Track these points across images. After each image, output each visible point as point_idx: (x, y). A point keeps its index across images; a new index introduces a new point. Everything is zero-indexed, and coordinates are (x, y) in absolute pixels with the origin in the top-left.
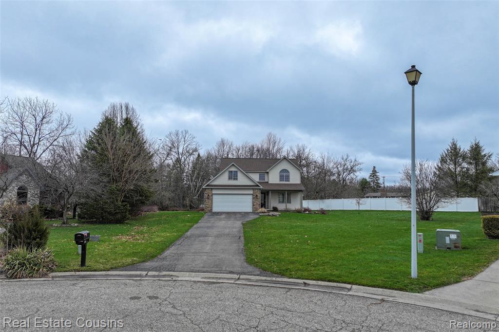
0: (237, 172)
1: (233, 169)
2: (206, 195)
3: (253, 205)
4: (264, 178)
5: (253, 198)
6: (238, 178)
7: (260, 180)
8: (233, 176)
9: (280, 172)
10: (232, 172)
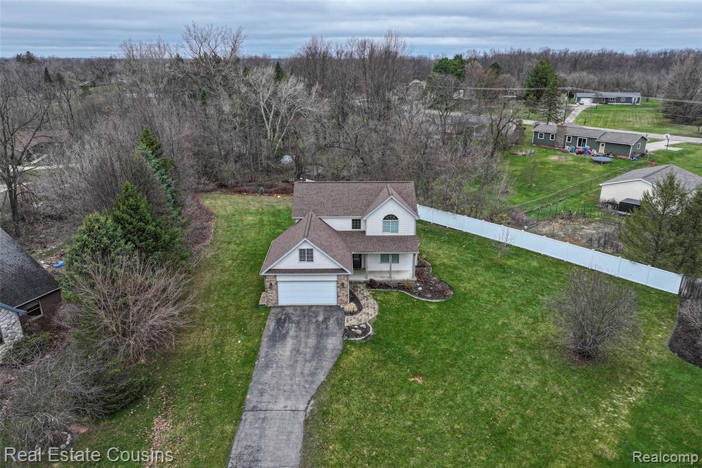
0: (312, 250)
1: (306, 247)
2: (267, 284)
3: (338, 296)
4: (360, 225)
5: (338, 287)
6: (314, 258)
7: (353, 228)
8: (306, 255)
9: (384, 219)
10: (304, 250)
